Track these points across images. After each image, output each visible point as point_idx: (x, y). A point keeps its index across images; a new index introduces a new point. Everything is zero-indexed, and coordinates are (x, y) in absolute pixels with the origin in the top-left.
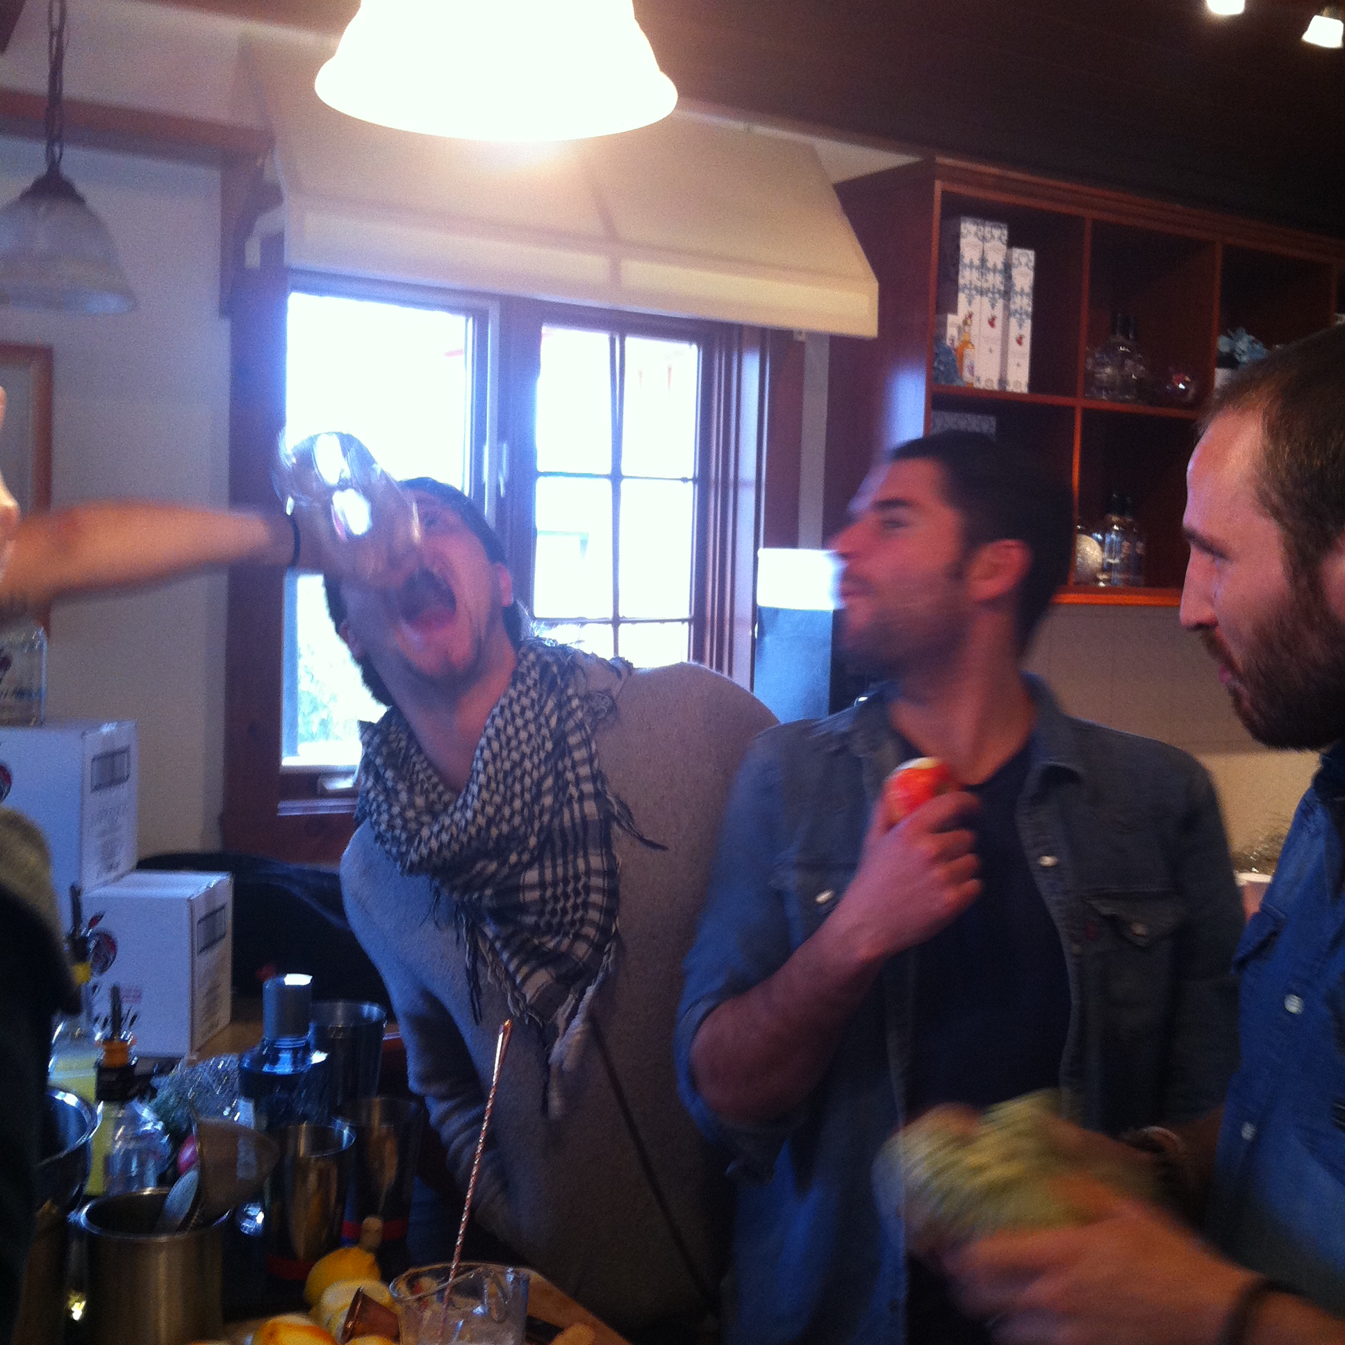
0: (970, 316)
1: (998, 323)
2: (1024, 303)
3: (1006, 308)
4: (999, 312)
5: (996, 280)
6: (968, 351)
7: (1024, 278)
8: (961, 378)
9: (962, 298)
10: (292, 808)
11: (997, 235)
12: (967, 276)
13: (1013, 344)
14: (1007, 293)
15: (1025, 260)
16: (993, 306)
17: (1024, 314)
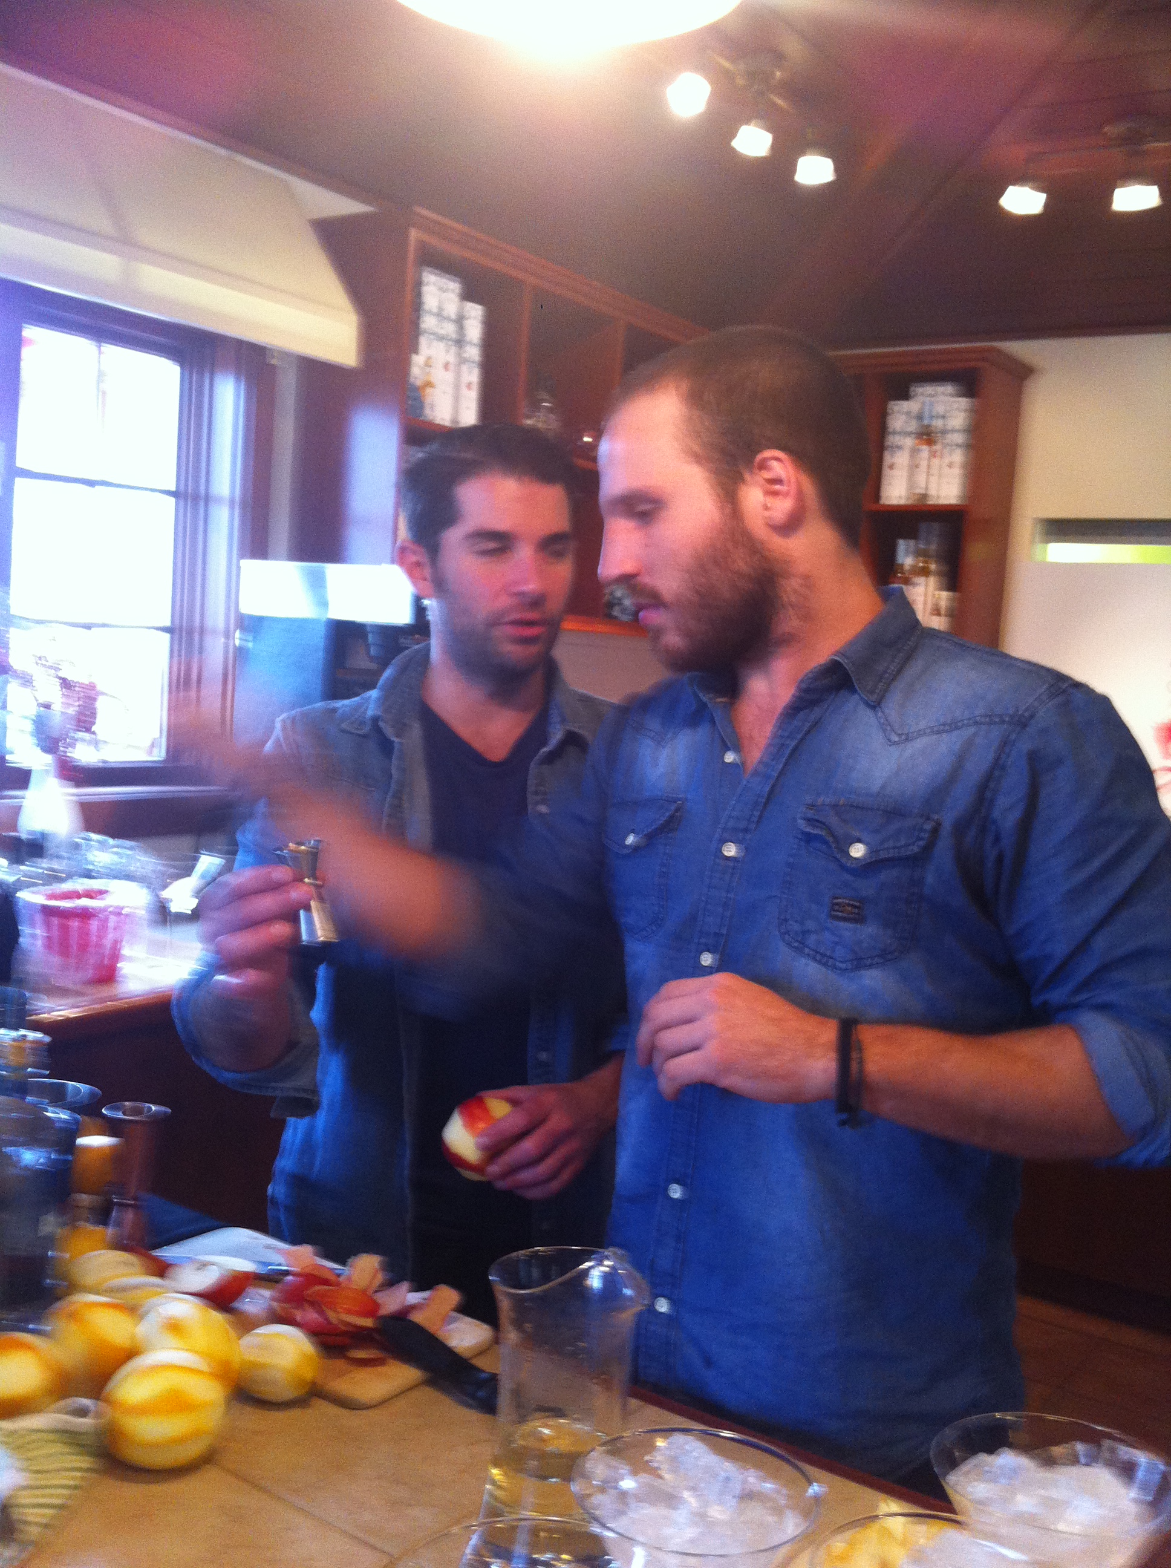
0: (430, 359)
1: (452, 367)
2: (474, 353)
3: (459, 355)
4: (451, 358)
5: (451, 329)
6: (428, 390)
7: (474, 331)
8: (423, 413)
9: (423, 341)
11: (454, 287)
12: (428, 322)
13: (464, 391)
14: (460, 342)
15: (475, 313)
16: (447, 351)
17: (473, 362)
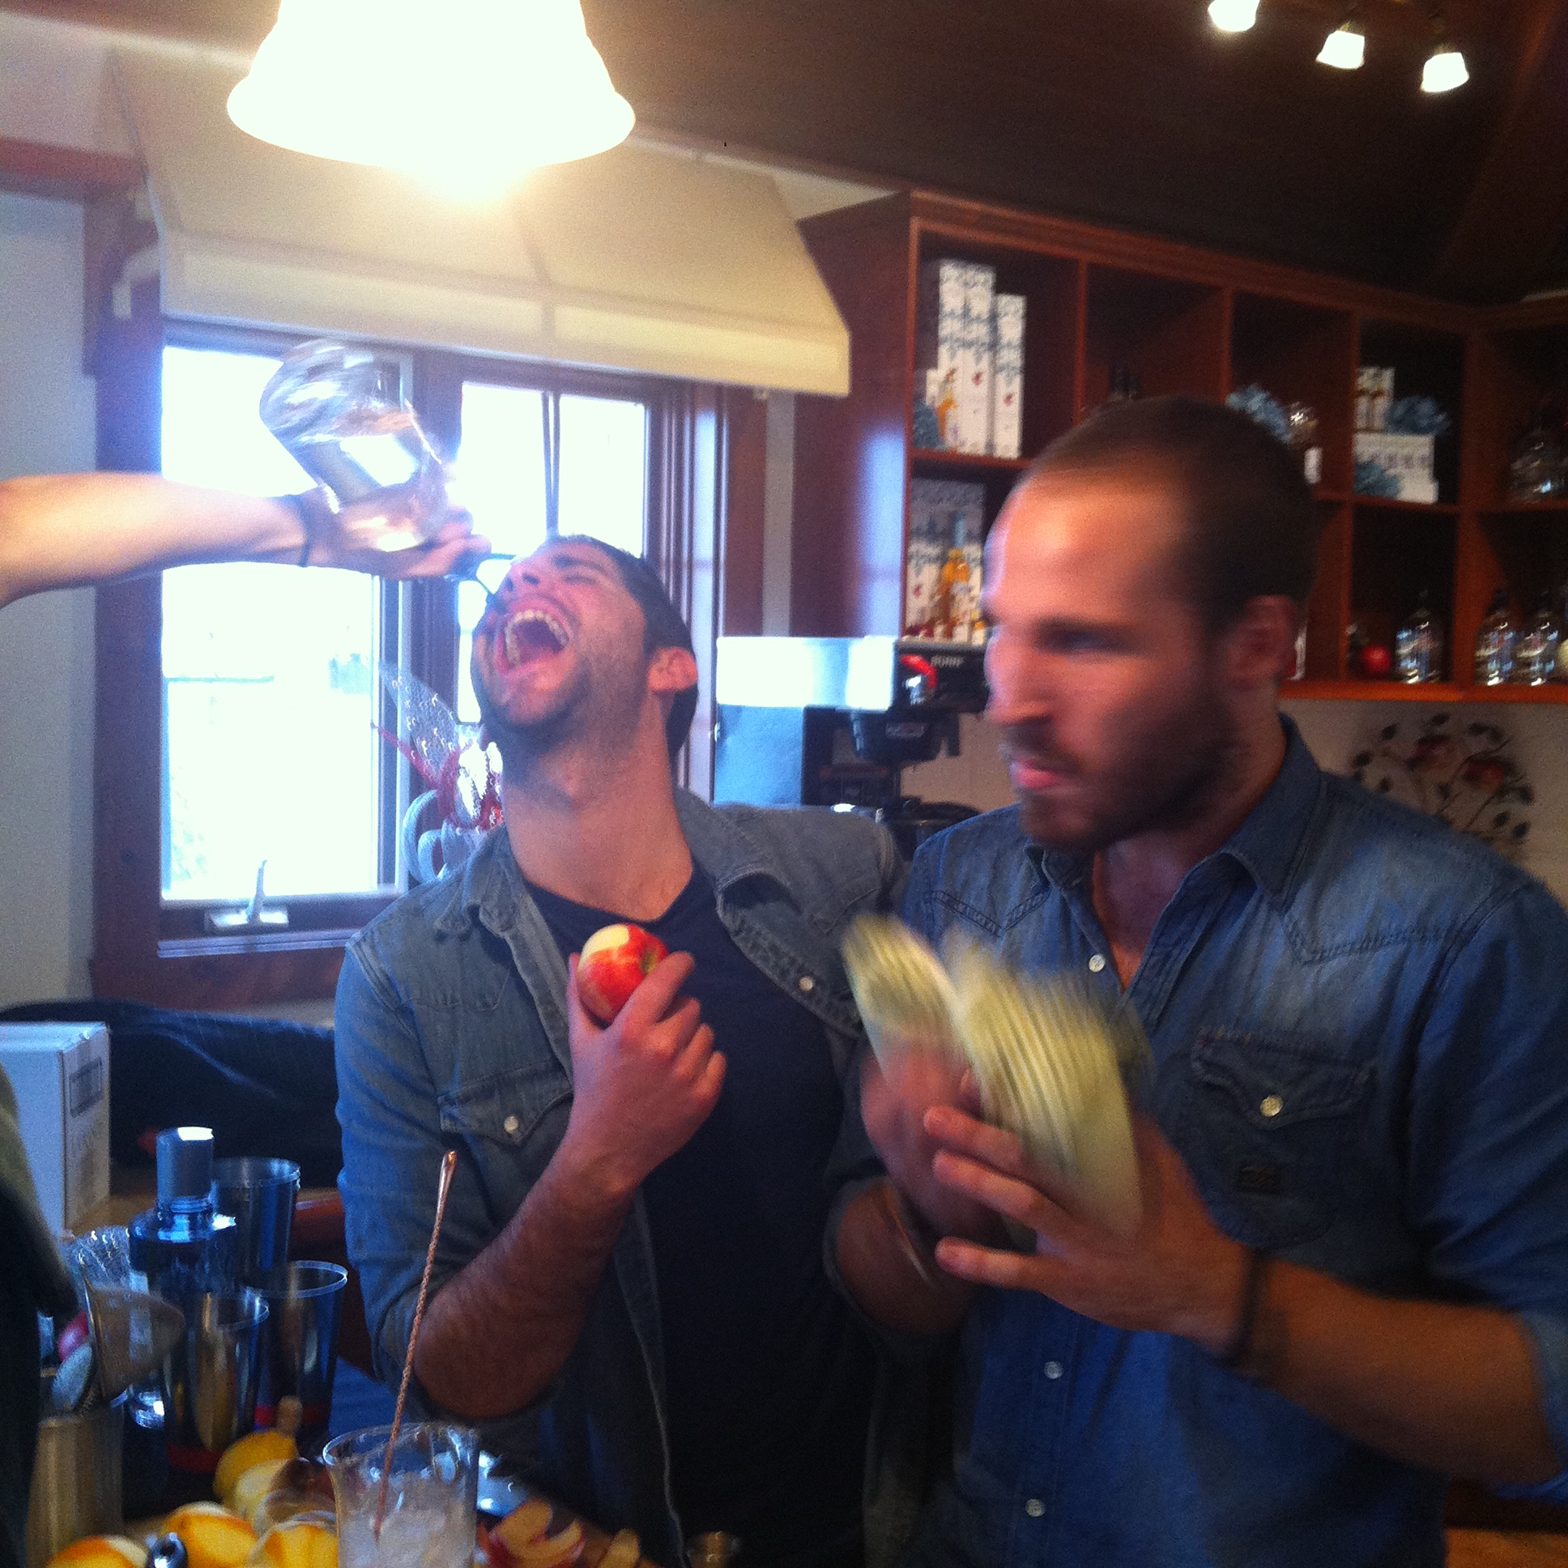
0: (952, 372)
1: (985, 378)
2: (1012, 357)
3: (993, 363)
4: (985, 365)
5: (980, 331)
6: (951, 412)
7: (1012, 328)
8: (943, 442)
9: (944, 352)
10: (174, 949)
11: (982, 280)
12: (948, 327)
13: (1001, 405)
14: (994, 345)
15: (1013, 309)
16: (978, 360)
17: (1013, 368)
